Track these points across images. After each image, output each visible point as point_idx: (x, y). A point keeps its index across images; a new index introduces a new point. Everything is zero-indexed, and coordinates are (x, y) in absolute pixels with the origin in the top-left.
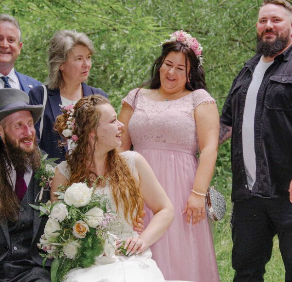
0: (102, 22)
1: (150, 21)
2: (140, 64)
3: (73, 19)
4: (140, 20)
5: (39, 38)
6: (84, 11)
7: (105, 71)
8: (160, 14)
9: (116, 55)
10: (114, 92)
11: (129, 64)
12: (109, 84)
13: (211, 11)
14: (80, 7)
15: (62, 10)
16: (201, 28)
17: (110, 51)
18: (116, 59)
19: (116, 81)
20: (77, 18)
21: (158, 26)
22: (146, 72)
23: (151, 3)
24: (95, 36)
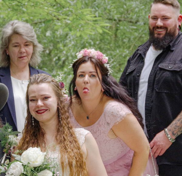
0: (48, 13)
1: (88, 12)
3: (23, 10)
4: (80, 12)
6: (32, 4)
7: (49, 54)
9: (59, 40)
10: (57, 72)
11: (70, 48)
12: (53, 65)
13: (141, 4)
15: (13, 2)
16: (132, 18)
17: (54, 37)
18: (59, 44)
19: (59, 62)
21: (96, 17)
24: (41, 24)
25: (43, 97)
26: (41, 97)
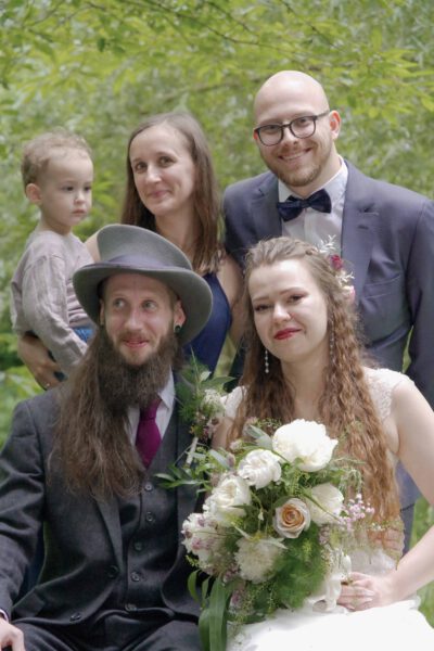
2: (371, 143)
3: (227, 51)
5: (149, 89)
8: (420, 38)
14: (245, 28)
15: (202, 32)
20: (237, 49)
22: (384, 162)
23: (401, 15)
25: (287, 295)
26: (282, 296)
